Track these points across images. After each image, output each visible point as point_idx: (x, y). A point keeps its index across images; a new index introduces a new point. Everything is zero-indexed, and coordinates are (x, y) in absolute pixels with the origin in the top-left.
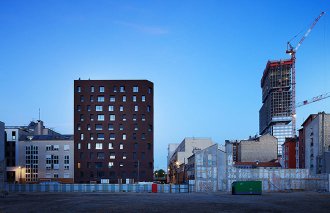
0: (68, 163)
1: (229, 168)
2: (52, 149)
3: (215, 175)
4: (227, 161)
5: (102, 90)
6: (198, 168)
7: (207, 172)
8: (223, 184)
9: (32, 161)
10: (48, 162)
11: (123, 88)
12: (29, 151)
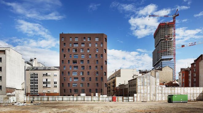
0: (56, 84)
1: (157, 87)
2: (47, 75)
3: (149, 91)
4: (156, 83)
5: (76, 40)
6: (139, 87)
7: (144, 89)
8: (154, 96)
9: (34, 82)
10: (44, 83)
11: (89, 38)
12: (33, 77)
